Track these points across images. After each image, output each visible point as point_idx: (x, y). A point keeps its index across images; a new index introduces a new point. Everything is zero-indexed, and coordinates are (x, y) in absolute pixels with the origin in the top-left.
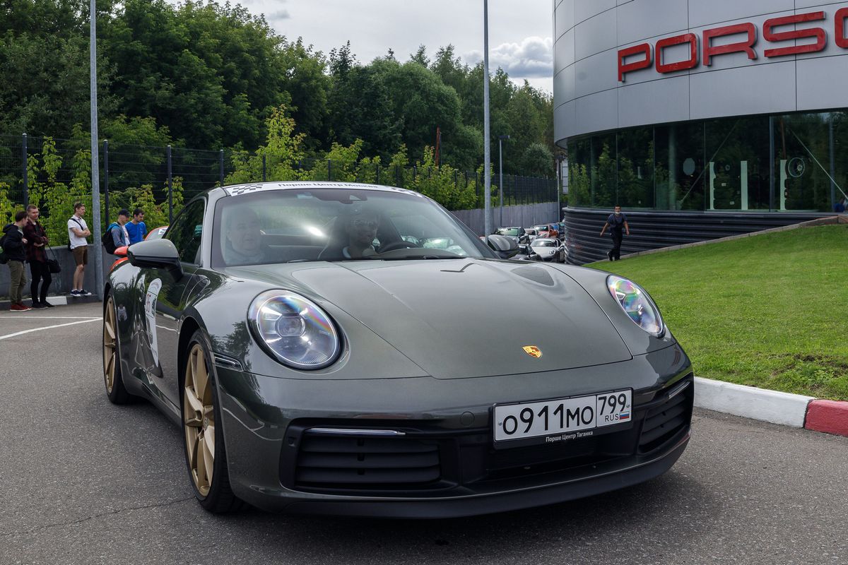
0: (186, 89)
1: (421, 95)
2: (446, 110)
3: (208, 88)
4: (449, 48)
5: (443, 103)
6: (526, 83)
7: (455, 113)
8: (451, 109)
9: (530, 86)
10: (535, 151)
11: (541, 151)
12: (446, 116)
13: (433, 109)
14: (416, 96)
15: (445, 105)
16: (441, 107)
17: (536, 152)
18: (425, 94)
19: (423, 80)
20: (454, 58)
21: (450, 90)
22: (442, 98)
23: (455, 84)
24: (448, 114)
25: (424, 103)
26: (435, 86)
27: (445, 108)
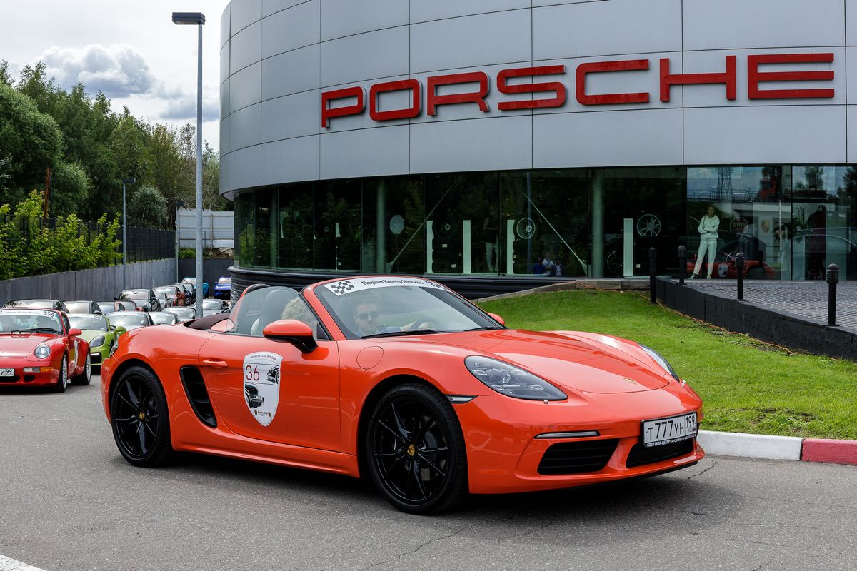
1: (14, 124)
2: (44, 145)
4: (39, 66)
5: (39, 135)
6: (126, 111)
7: (55, 148)
8: (50, 143)
9: (131, 114)
10: (145, 196)
11: (153, 196)
12: (44, 151)
13: (27, 143)
14: (8, 126)
15: (43, 138)
16: (38, 141)
17: (147, 196)
18: (20, 124)
19: (16, 106)
20: (45, 79)
21: (46, 119)
22: (38, 129)
23: (51, 113)
24: (46, 149)
25: (17, 135)
26: (31, 113)
27: (43, 142)
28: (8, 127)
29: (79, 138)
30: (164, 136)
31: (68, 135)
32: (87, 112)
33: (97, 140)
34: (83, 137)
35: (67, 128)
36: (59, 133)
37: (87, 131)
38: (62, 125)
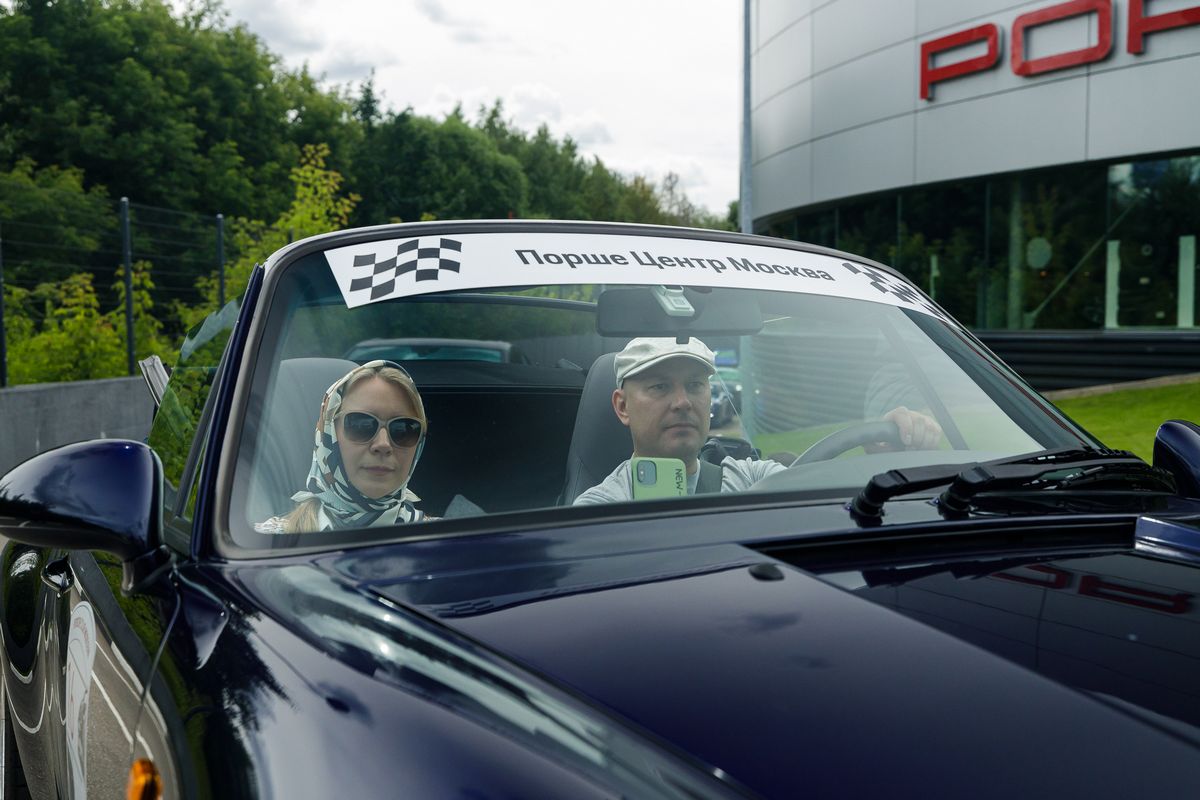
0: (134, 126)
1: (470, 167)
2: (507, 191)
3: (169, 127)
4: (498, 103)
5: (501, 179)
6: (598, 160)
8: (513, 188)
13: (487, 188)
14: (463, 168)
15: (505, 183)
16: (499, 186)
18: (477, 166)
19: (472, 144)
20: (505, 116)
21: (509, 160)
22: (500, 172)
23: (515, 154)
24: (508, 196)
25: (474, 180)
26: (490, 154)
27: (504, 187)
28: (464, 170)
29: (546, 185)
30: (643, 187)
31: (533, 182)
32: (554, 157)
33: (567, 188)
34: (552, 185)
35: (532, 174)
36: (524, 179)
37: (556, 177)
38: (528, 170)
